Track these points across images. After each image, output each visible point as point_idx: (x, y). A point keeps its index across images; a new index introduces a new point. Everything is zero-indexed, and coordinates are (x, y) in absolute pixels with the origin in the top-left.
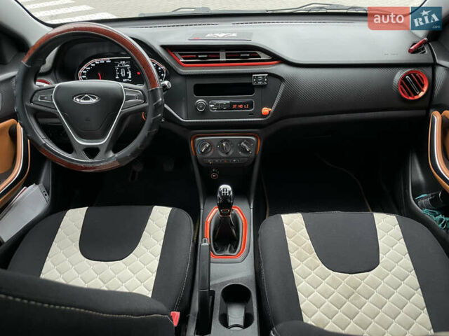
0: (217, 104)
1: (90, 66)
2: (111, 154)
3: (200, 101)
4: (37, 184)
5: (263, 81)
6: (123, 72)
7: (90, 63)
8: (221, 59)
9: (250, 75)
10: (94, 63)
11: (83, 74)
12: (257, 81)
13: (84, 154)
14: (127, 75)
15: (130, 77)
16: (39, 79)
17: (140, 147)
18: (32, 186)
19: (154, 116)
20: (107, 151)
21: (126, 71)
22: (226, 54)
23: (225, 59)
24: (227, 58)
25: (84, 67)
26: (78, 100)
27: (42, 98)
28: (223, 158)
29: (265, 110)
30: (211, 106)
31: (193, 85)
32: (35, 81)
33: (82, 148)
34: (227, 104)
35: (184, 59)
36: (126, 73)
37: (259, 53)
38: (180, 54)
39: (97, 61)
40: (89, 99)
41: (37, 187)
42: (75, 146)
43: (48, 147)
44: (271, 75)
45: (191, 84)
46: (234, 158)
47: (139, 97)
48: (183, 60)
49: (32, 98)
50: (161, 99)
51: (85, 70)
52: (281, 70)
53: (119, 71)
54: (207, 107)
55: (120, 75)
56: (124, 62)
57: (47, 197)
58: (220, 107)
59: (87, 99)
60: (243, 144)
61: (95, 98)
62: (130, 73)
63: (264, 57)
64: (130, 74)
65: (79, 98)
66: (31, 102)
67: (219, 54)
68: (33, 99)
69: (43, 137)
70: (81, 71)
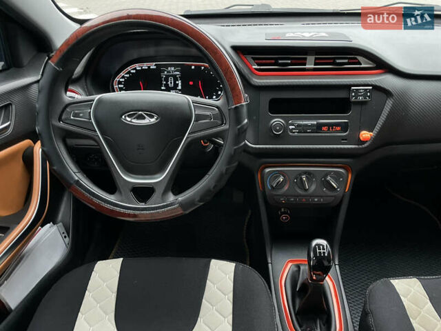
0: (299, 126)
1: (129, 73)
2: (171, 198)
3: (277, 121)
4: (54, 224)
5: (365, 96)
6: (171, 80)
7: (129, 68)
8: (307, 66)
9: (347, 87)
10: (135, 69)
11: (120, 83)
12: (356, 96)
13: (131, 195)
14: (176, 85)
15: (180, 87)
16: (70, 87)
17: (214, 187)
18: (48, 225)
19: (236, 145)
20: (165, 192)
21: (176, 79)
22: (316, 59)
23: (313, 66)
24: (315, 65)
25: (122, 74)
26: (129, 119)
27: (76, 115)
28: (300, 195)
29: (365, 135)
30: (291, 127)
31: (269, 100)
32: (66, 90)
33: (130, 187)
34: (312, 125)
35: (258, 65)
36: (175, 83)
37: (360, 58)
38: (254, 59)
39: (138, 66)
40: (144, 118)
41: (55, 227)
42: (119, 184)
43: (81, 186)
44: (377, 88)
45: (265, 98)
46: (317, 197)
47: (215, 117)
48: (256, 67)
49: (61, 115)
50: (246, 121)
51: (123, 77)
52: (388, 81)
53: (167, 80)
54: (285, 129)
55: (166, 85)
56: (173, 69)
57: (67, 240)
58: (303, 129)
59: (141, 117)
60: (329, 178)
61: (152, 117)
62: (179, 82)
63: (365, 63)
64: (180, 84)
65: (129, 116)
66: (60, 119)
67: (306, 59)
68: (63, 117)
69: (75, 170)
70: (117, 79)
